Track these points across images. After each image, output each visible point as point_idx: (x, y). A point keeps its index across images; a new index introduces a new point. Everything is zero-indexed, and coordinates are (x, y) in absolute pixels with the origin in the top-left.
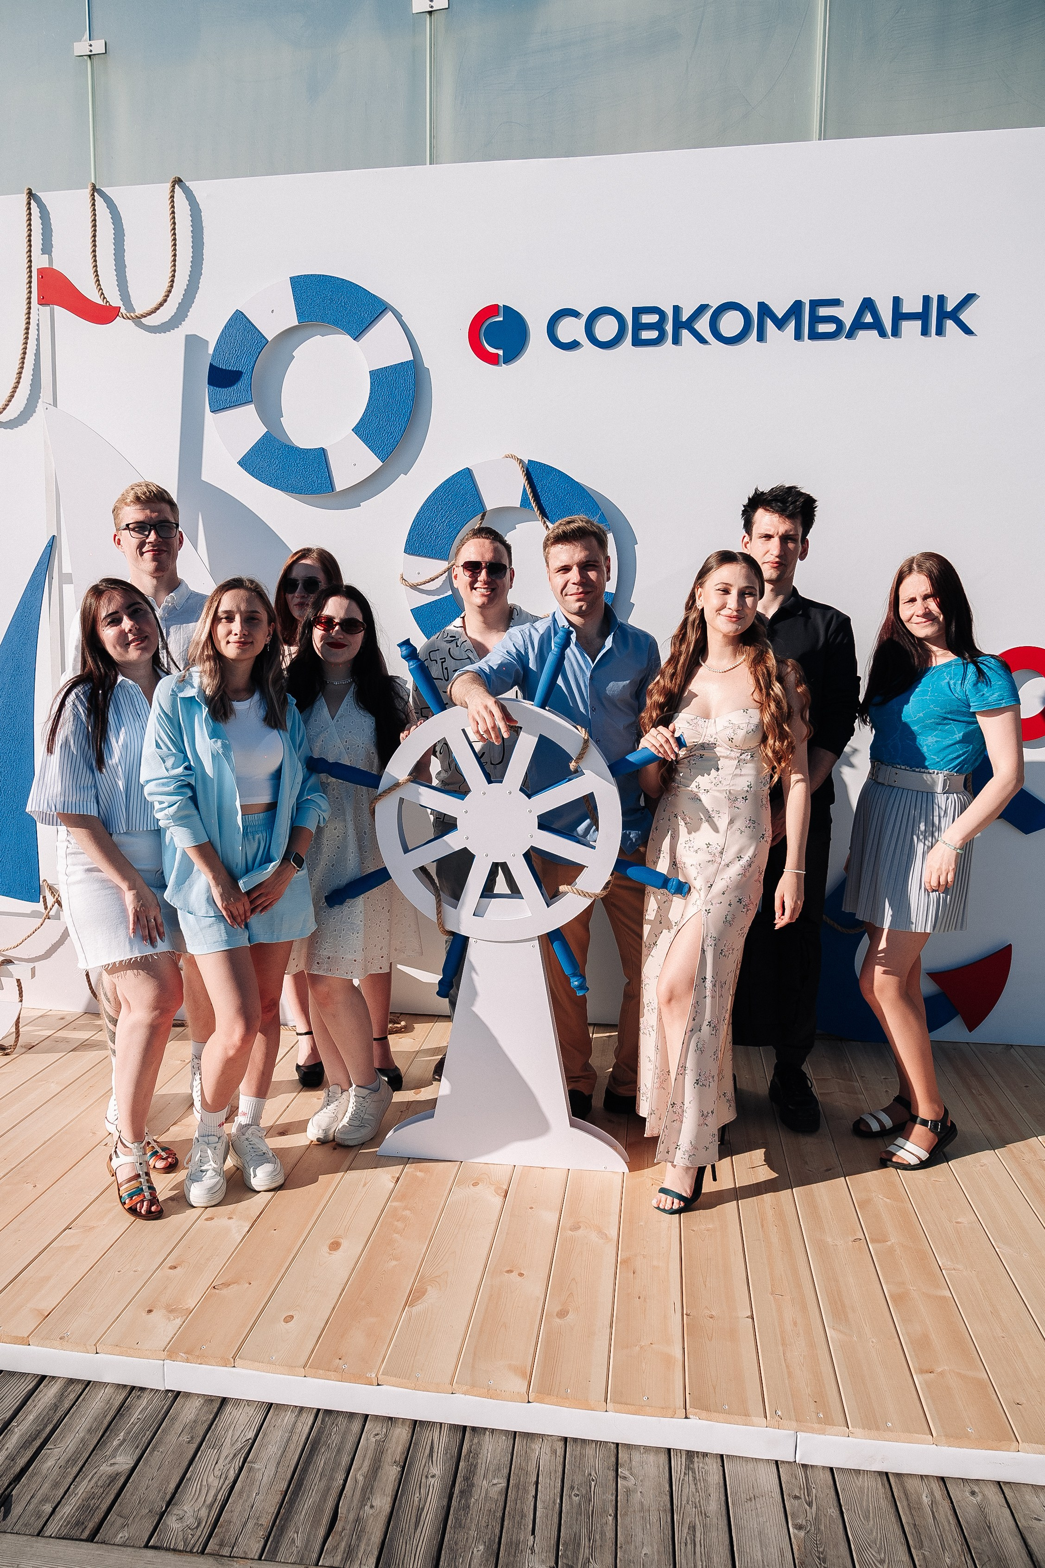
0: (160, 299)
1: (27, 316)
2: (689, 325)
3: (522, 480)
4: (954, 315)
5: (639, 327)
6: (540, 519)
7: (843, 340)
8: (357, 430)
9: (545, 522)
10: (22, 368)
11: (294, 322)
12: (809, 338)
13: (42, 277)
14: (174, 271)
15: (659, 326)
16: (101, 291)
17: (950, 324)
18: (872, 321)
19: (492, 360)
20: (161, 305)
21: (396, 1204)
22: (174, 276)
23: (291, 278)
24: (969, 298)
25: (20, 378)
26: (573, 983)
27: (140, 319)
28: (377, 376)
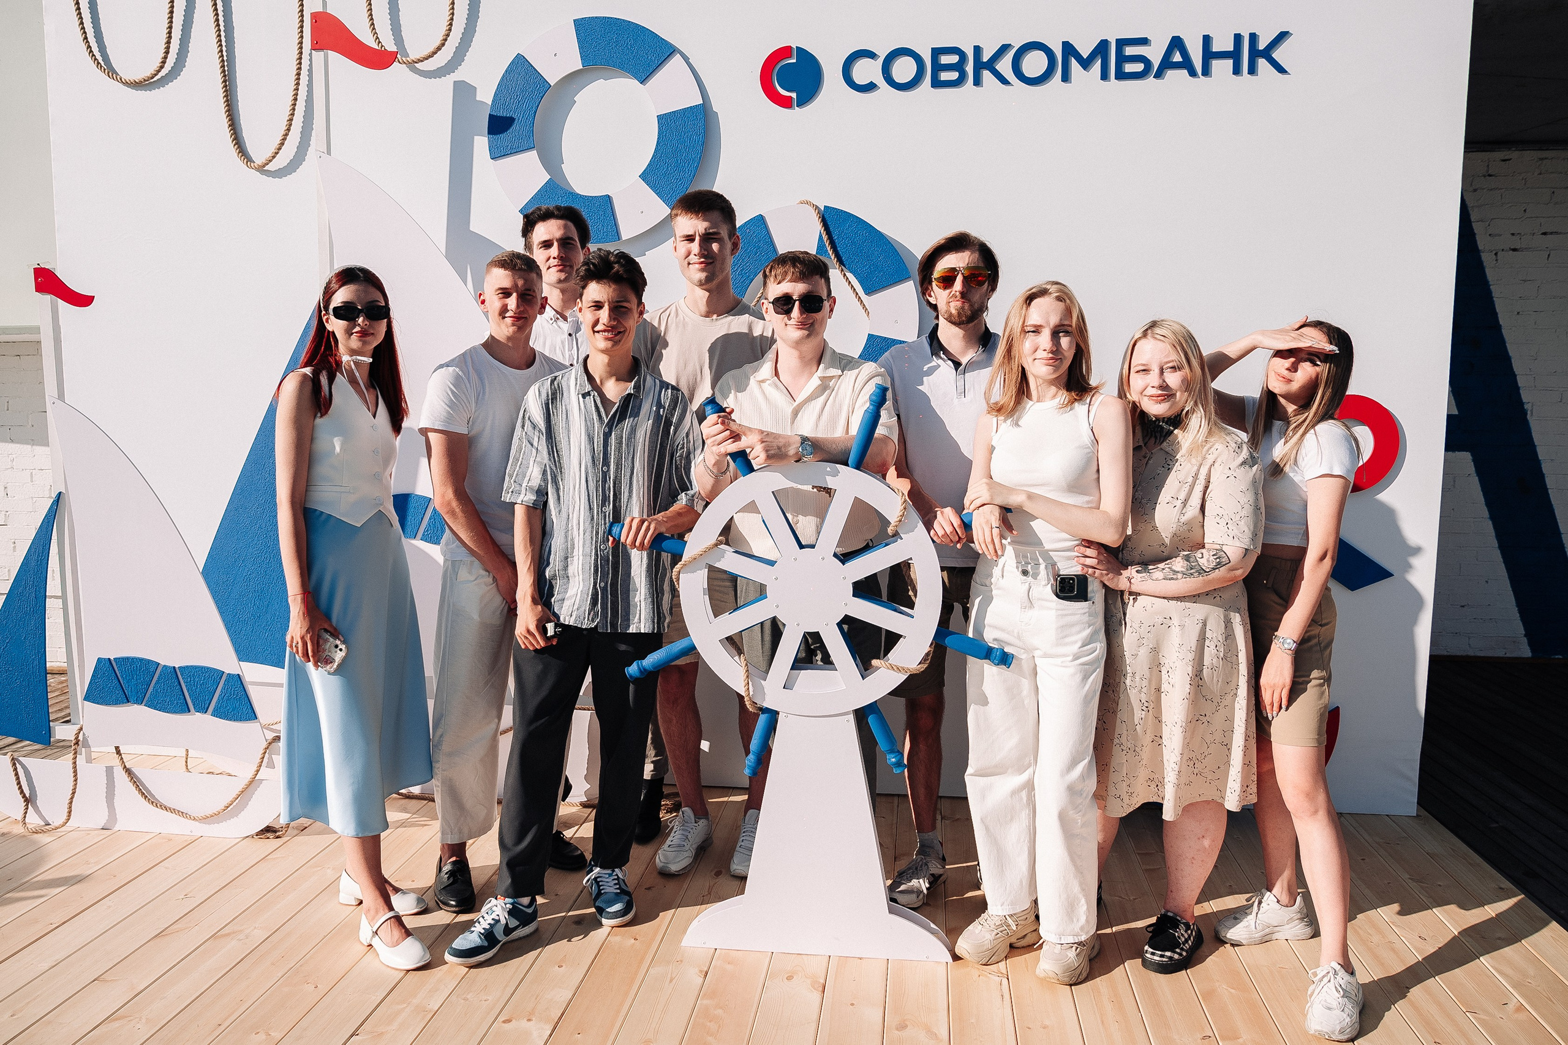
0: (438, 43)
1: (298, 61)
2: (990, 65)
3: (818, 227)
4: (1267, 53)
5: (937, 68)
6: (837, 266)
7: (1151, 80)
8: (644, 176)
9: (842, 270)
10: (293, 114)
11: (578, 65)
12: (1116, 78)
13: (316, 22)
14: (453, 14)
15: (959, 67)
16: (376, 35)
17: (1262, 63)
18: (1181, 60)
19: (785, 103)
20: (439, 49)
21: (705, 1002)
22: (452, 19)
23: (574, 21)
24: (1283, 36)
25: (291, 125)
26: (890, 759)
27: (415, 64)
28: (665, 121)
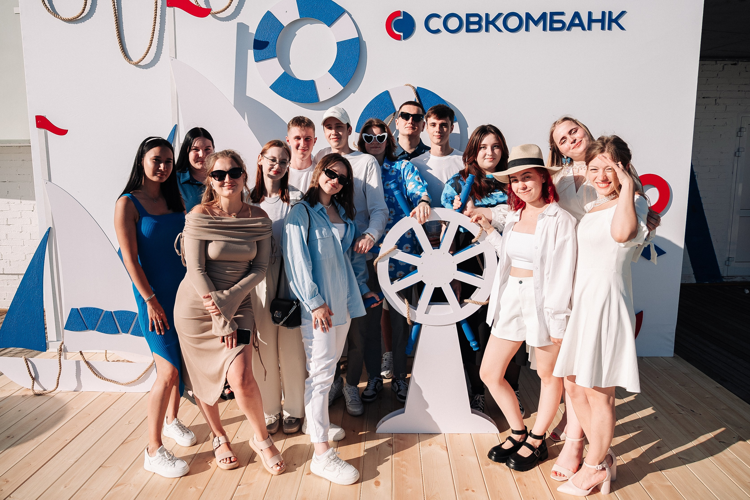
0: (227, 4)
1: (155, 11)
2: (493, 23)
4: (616, 21)
5: (469, 23)
7: (565, 31)
8: (331, 71)
10: (153, 38)
11: (298, 17)
12: (550, 30)
15: (479, 23)
16: (195, 0)
17: (614, 25)
18: (579, 23)
19: (398, 38)
20: (228, 7)
21: (396, 458)
24: (623, 13)
25: (152, 43)
27: (216, 14)
28: (340, 45)
